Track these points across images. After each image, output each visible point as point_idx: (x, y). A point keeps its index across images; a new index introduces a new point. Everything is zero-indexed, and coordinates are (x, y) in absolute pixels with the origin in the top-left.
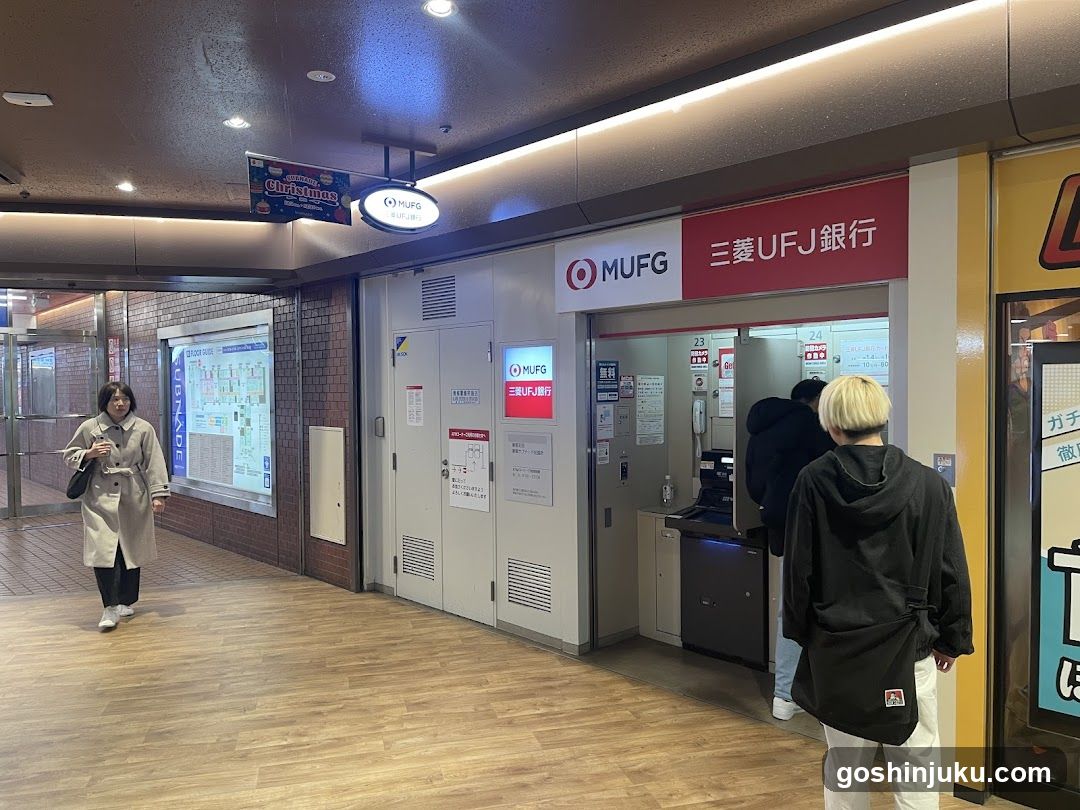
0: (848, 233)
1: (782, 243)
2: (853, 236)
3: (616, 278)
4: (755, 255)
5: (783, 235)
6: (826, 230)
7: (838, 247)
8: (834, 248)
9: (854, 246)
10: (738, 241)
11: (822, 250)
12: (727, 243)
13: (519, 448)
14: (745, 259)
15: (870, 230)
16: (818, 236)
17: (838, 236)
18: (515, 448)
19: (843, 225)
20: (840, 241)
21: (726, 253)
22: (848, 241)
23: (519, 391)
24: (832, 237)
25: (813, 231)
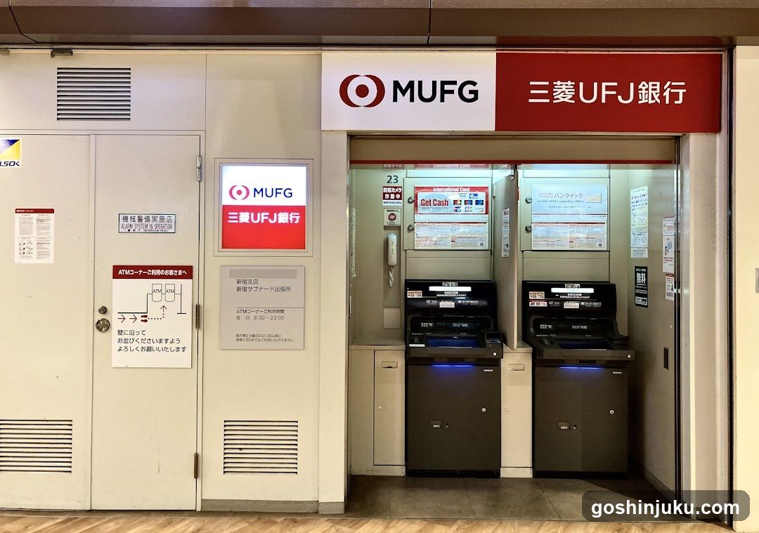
0: (662, 91)
1: (604, 90)
2: (667, 94)
3: (412, 100)
4: (576, 97)
5: (604, 85)
6: (644, 86)
7: (654, 101)
8: (651, 102)
9: (667, 102)
10: (559, 83)
11: (640, 102)
12: (547, 83)
13: (248, 285)
14: (566, 100)
15: (681, 92)
16: (637, 90)
17: (654, 92)
18: (241, 285)
19: (658, 83)
20: (656, 97)
21: (546, 92)
22: (662, 98)
23: (244, 217)
24: (649, 92)
25: (632, 85)
